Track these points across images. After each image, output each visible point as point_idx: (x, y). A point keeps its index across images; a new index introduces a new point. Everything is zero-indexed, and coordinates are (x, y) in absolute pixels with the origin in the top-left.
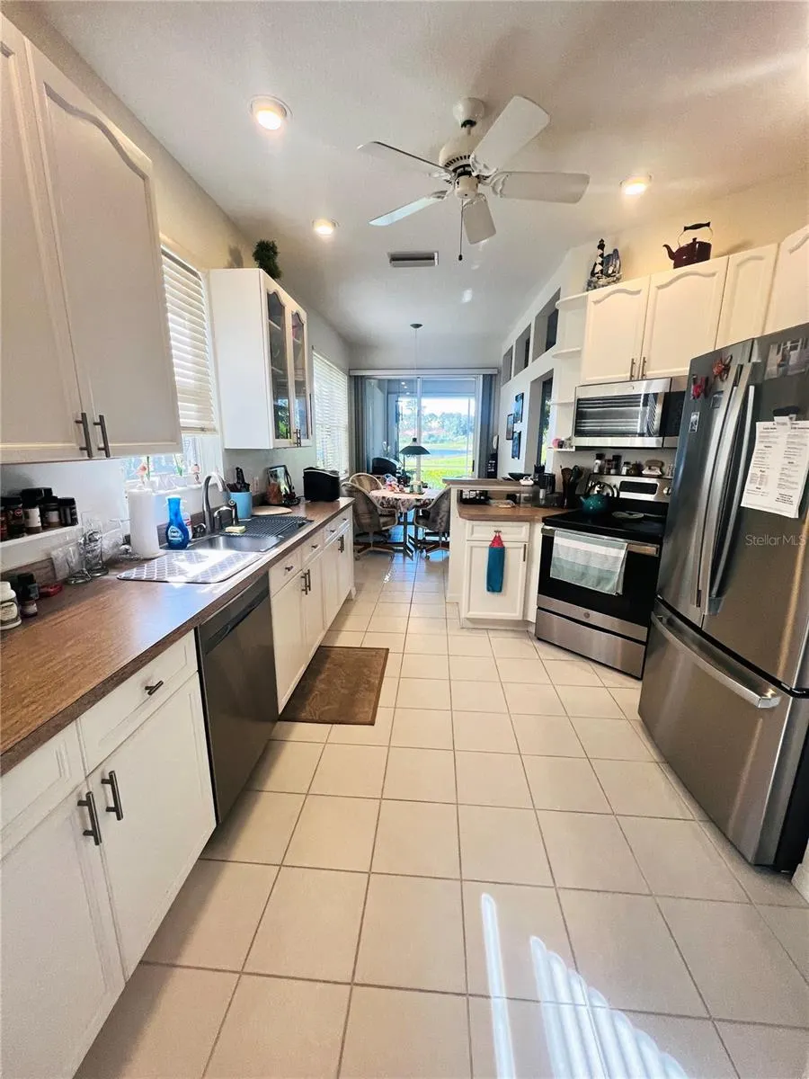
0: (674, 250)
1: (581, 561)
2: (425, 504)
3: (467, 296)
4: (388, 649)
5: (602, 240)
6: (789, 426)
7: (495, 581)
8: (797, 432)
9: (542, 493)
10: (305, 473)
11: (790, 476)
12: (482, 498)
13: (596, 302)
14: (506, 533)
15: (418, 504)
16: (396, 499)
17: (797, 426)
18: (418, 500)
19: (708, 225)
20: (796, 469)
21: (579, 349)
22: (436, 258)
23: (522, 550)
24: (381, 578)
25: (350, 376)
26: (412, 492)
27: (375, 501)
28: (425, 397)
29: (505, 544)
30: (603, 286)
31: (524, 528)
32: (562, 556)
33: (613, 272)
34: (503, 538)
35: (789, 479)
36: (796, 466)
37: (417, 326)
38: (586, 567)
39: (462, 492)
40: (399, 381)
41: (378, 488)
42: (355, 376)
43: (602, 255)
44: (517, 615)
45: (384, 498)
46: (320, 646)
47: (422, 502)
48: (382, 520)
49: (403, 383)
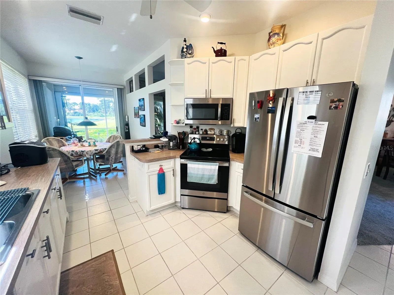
0: (216, 50)
1: (200, 173)
2: (101, 152)
3: (114, 48)
4: (113, 251)
5: (185, 39)
6: (314, 123)
7: (162, 189)
8: (317, 125)
9: (171, 144)
10: (10, 147)
11: (316, 142)
12: (144, 149)
13: (189, 64)
14: (164, 166)
15: (97, 152)
16: (82, 151)
17: (317, 123)
18: (96, 150)
19: (225, 44)
20: (319, 139)
21: (183, 82)
22: (102, 20)
23: (172, 172)
24: (83, 199)
25: (30, 80)
26: (90, 146)
27: (67, 153)
28: (86, 96)
29: (165, 171)
30: (189, 58)
31: (172, 162)
32: (192, 172)
33: (191, 53)
34: (163, 168)
35: (316, 143)
36: (319, 138)
37: (80, 58)
38: (203, 175)
39: (133, 146)
40: (62, 86)
41: (64, 145)
42: (33, 80)
43: (186, 45)
44: (172, 201)
45: (73, 151)
46: (62, 273)
47: (99, 151)
48: (74, 164)
49: (64, 87)
